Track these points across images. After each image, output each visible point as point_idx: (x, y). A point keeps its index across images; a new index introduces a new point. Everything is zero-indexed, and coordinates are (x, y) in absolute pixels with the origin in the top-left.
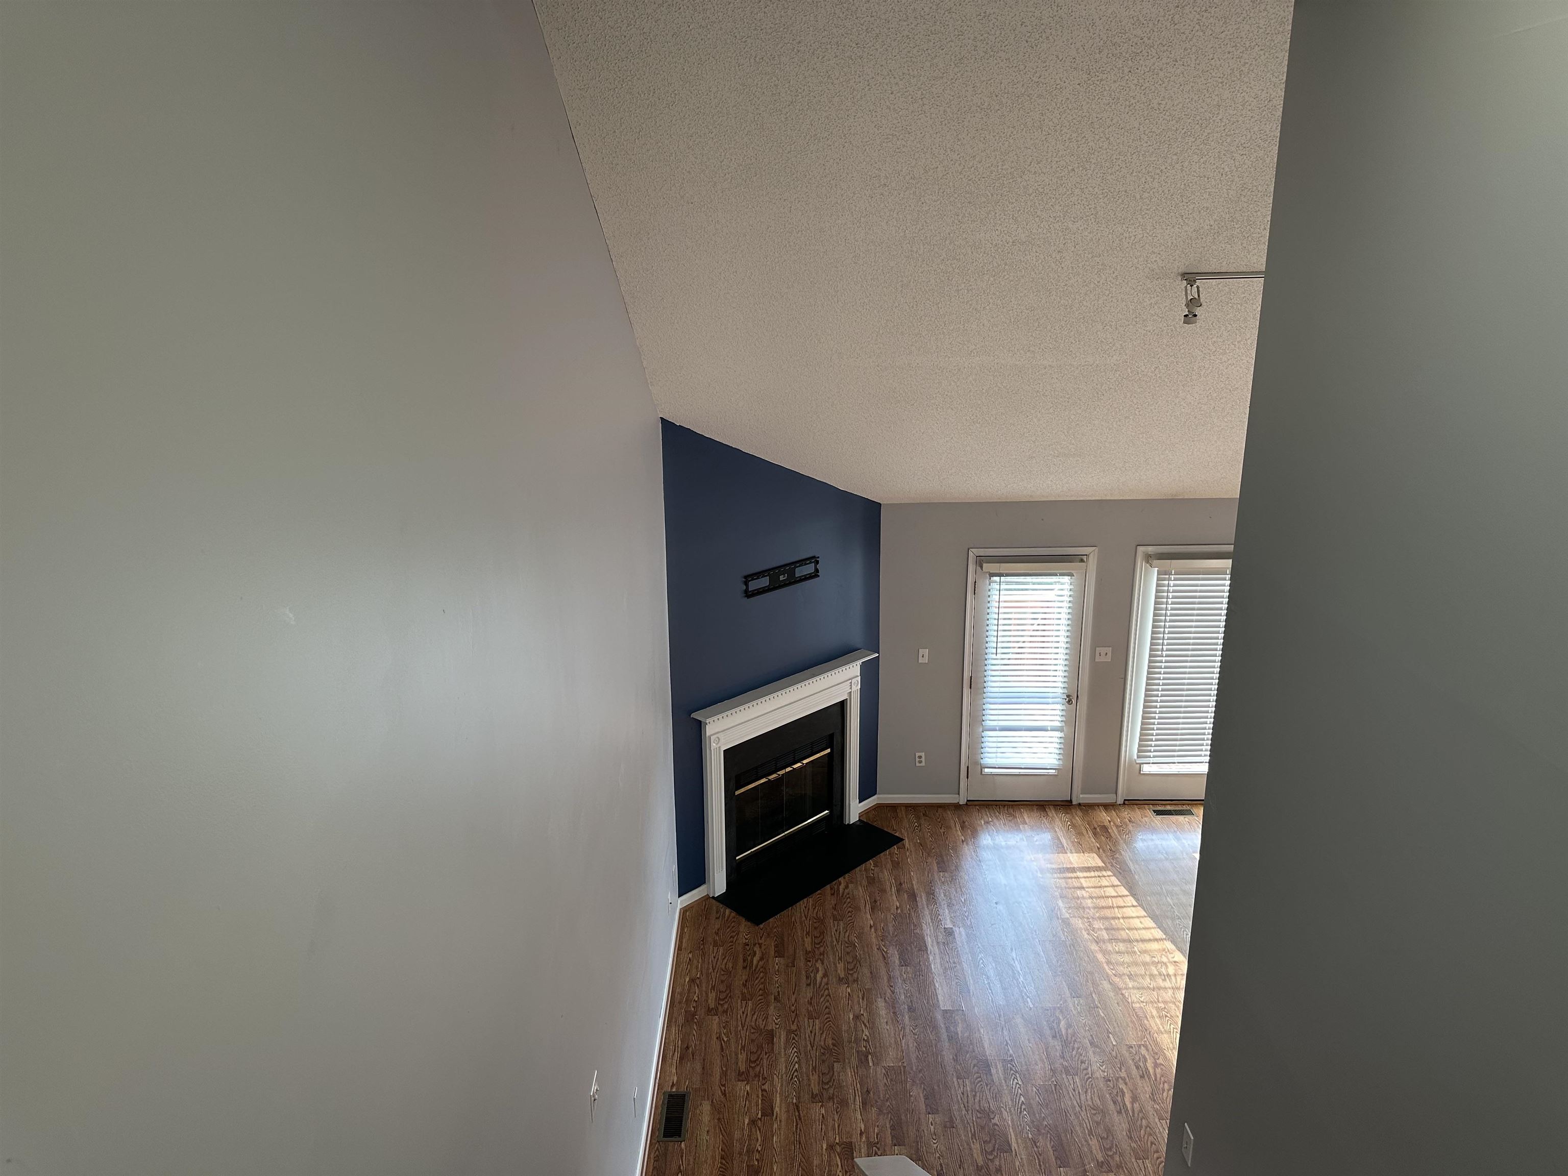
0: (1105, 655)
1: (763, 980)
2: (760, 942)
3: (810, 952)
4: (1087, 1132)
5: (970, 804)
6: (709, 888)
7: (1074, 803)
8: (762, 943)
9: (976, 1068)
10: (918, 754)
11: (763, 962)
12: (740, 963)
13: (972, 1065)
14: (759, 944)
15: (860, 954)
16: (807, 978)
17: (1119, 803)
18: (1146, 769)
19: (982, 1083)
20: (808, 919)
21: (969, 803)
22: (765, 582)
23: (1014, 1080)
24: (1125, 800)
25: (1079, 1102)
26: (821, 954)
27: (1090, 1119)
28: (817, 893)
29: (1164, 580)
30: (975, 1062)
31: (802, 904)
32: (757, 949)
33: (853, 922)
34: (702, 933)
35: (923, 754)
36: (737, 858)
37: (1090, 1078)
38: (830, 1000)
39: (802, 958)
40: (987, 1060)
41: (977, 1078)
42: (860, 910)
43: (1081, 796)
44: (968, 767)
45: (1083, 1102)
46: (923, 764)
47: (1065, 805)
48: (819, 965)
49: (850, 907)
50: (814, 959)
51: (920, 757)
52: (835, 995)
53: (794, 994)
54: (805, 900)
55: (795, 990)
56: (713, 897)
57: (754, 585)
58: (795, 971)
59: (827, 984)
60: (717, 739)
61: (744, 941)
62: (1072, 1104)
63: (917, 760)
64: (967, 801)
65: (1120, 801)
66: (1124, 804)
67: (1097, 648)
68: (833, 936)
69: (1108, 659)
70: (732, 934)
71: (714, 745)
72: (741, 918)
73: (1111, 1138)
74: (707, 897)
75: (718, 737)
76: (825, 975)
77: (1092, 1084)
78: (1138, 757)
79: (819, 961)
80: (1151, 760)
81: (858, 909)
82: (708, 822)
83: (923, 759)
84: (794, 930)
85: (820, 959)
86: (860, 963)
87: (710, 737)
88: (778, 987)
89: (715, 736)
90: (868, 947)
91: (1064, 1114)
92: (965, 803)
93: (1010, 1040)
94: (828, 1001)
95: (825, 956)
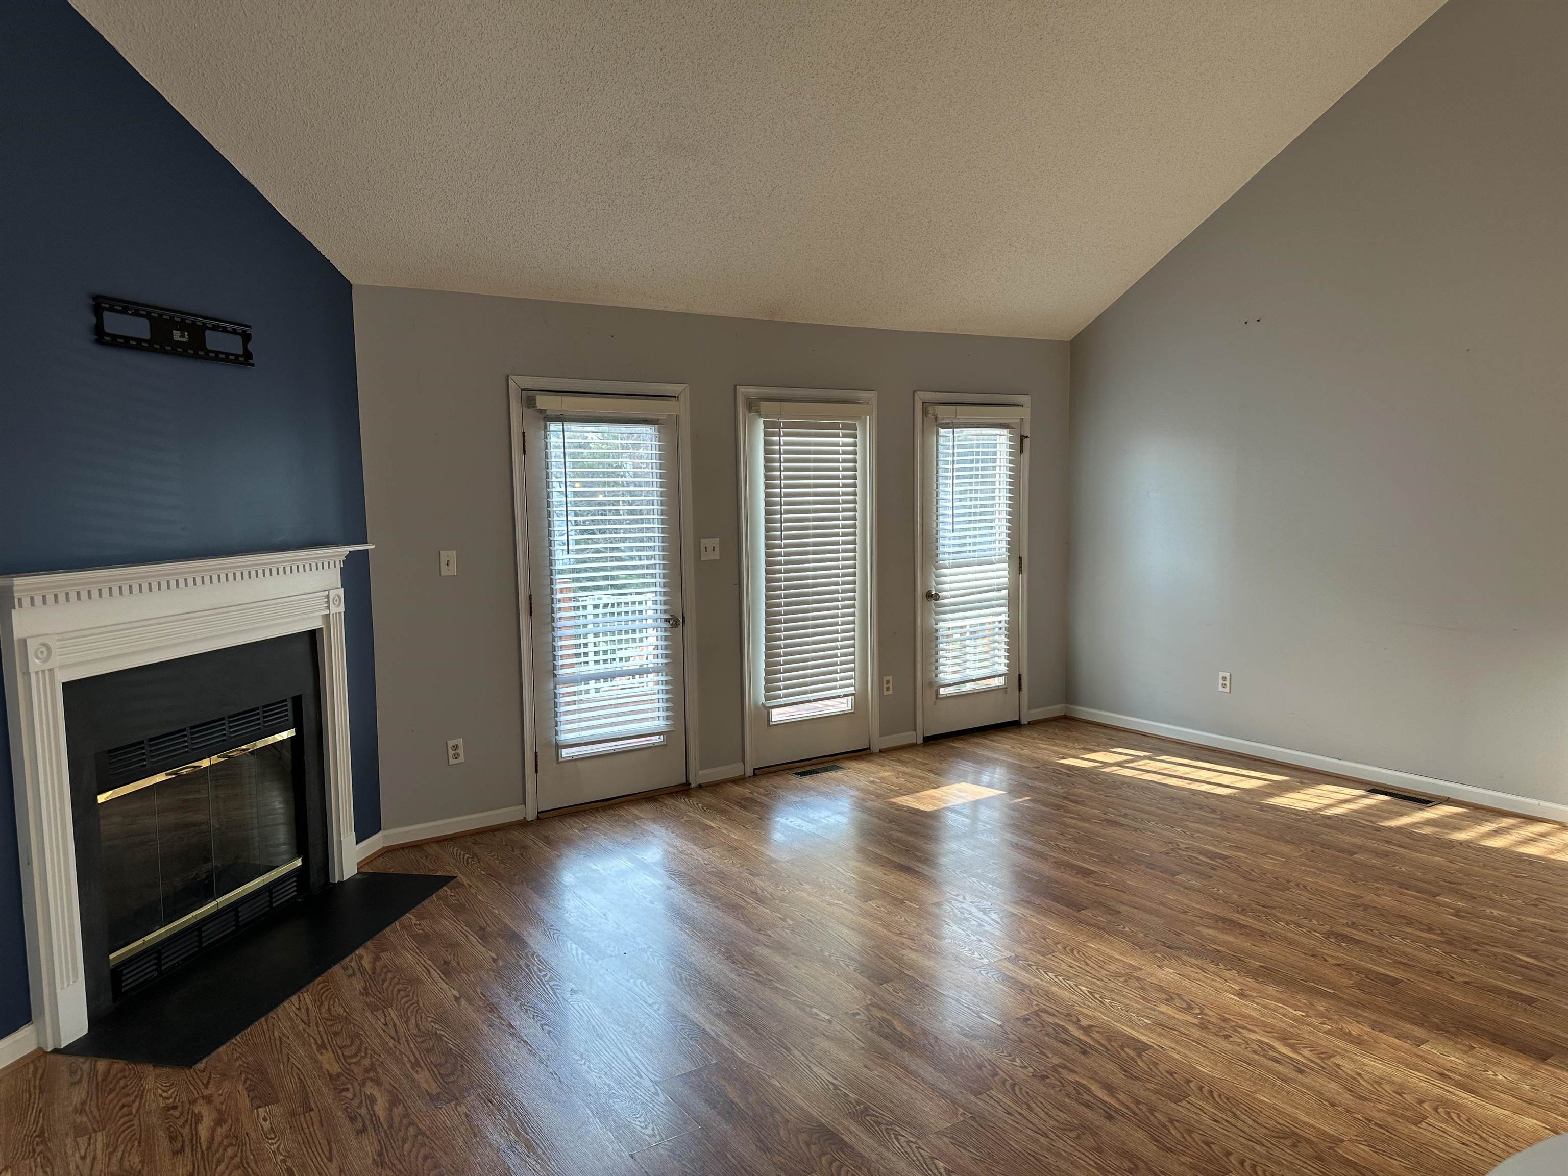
0: (712, 549)
1: (238, 1159)
2: (206, 1092)
3: (339, 1075)
4: (1095, 1171)
5: (546, 817)
6: (41, 1033)
7: (693, 785)
8: (211, 1095)
9: (813, 1147)
10: (451, 743)
11: (225, 1127)
12: (163, 1145)
13: (804, 1147)
14: (203, 1097)
15: (455, 1045)
16: (352, 1119)
17: (748, 775)
18: (777, 716)
19: (845, 1168)
20: (313, 1024)
21: (541, 816)
22: (140, 328)
23: (897, 1140)
24: (754, 769)
25: (1034, 1128)
26: (367, 1071)
27: (1078, 1148)
28: (317, 981)
29: (773, 435)
30: (803, 1137)
31: (291, 1005)
32: (201, 1108)
33: (418, 1002)
34: (36, 1122)
35: (460, 742)
36: (111, 956)
37: (1014, 1085)
38: (426, 1140)
39: (325, 1090)
40: (821, 1126)
41: (830, 1164)
42: (419, 981)
43: (700, 772)
44: (536, 753)
45: (1040, 1126)
46: (462, 759)
47: (683, 790)
48: (370, 1089)
49: (398, 983)
50: (356, 1084)
51: (456, 747)
52: (434, 1129)
53: (330, 1160)
54: (294, 999)
55: (330, 1151)
56: (56, 1051)
57: (115, 323)
58: (316, 1120)
59: (406, 1115)
60: (44, 649)
61: (162, 1103)
62: (1028, 1136)
63: (451, 753)
64: (538, 813)
65: (749, 772)
66: (755, 774)
67: (702, 540)
68: (383, 1034)
69: (716, 556)
70: (124, 1101)
71: (35, 664)
72: (140, 1068)
73: (1141, 1165)
74: (40, 1054)
75: (46, 645)
76: (394, 1101)
77: (1027, 1093)
78: (767, 699)
79: (369, 1083)
80: (782, 701)
81: (415, 981)
82: (29, 863)
83: (461, 751)
84: (285, 1051)
85: (371, 1080)
86: (462, 1057)
87: (24, 642)
88: (284, 1161)
89: (40, 640)
90: (467, 1029)
91: (1032, 1159)
92: (535, 817)
93: (836, 1079)
94: (423, 1145)
95: (380, 1070)
